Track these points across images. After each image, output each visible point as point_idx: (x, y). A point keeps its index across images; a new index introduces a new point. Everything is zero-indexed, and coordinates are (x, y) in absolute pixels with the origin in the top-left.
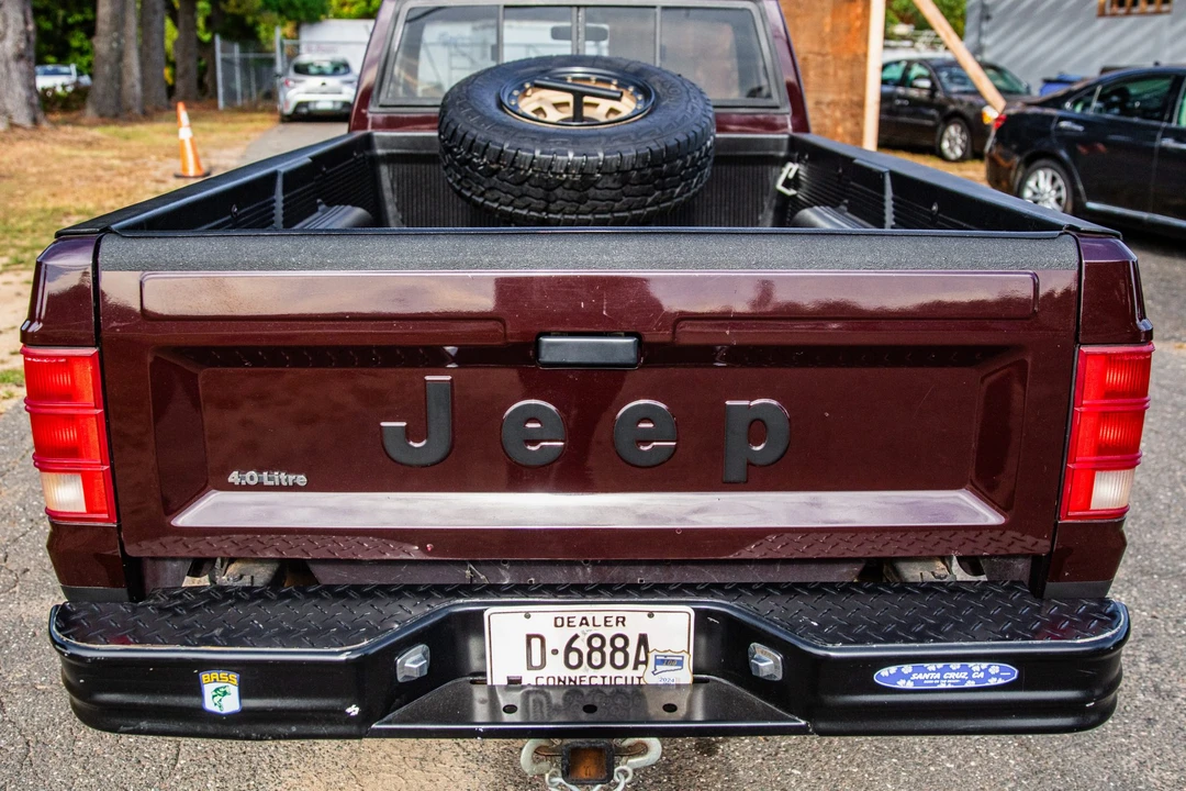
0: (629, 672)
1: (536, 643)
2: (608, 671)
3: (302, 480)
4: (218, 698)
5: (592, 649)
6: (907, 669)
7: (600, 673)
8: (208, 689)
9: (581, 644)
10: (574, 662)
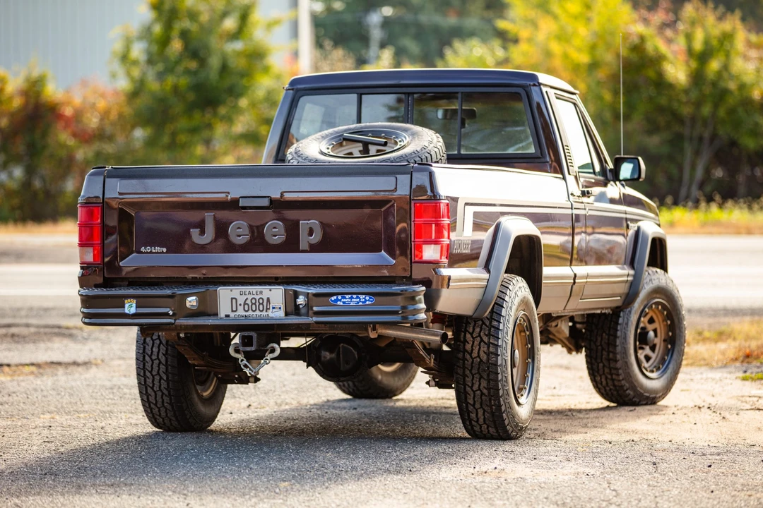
0: (264, 313)
1: (234, 301)
2: (258, 313)
3: (165, 250)
4: (129, 308)
5: (252, 304)
6: (340, 297)
7: (255, 313)
8: (127, 306)
9: (249, 302)
10: (246, 309)
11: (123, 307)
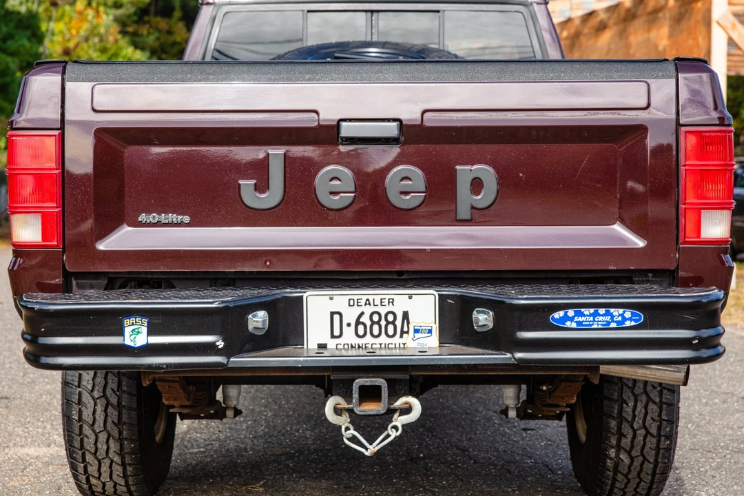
0: (397, 340)
1: (336, 317)
2: (383, 339)
3: (187, 219)
4: (134, 336)
5: (373, 323)
6: (571, 313)
7: (378, 341)
8: (128, 330)
9: (365, 319)
10: (361, 332)
11: (121, 333)
